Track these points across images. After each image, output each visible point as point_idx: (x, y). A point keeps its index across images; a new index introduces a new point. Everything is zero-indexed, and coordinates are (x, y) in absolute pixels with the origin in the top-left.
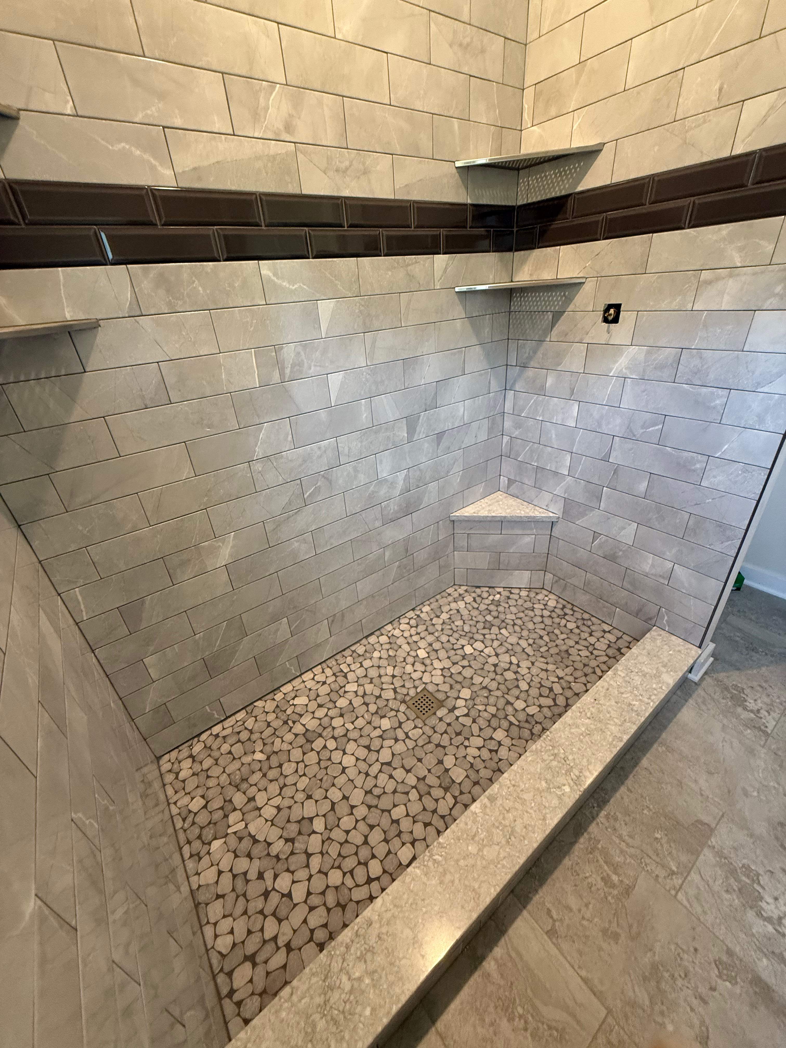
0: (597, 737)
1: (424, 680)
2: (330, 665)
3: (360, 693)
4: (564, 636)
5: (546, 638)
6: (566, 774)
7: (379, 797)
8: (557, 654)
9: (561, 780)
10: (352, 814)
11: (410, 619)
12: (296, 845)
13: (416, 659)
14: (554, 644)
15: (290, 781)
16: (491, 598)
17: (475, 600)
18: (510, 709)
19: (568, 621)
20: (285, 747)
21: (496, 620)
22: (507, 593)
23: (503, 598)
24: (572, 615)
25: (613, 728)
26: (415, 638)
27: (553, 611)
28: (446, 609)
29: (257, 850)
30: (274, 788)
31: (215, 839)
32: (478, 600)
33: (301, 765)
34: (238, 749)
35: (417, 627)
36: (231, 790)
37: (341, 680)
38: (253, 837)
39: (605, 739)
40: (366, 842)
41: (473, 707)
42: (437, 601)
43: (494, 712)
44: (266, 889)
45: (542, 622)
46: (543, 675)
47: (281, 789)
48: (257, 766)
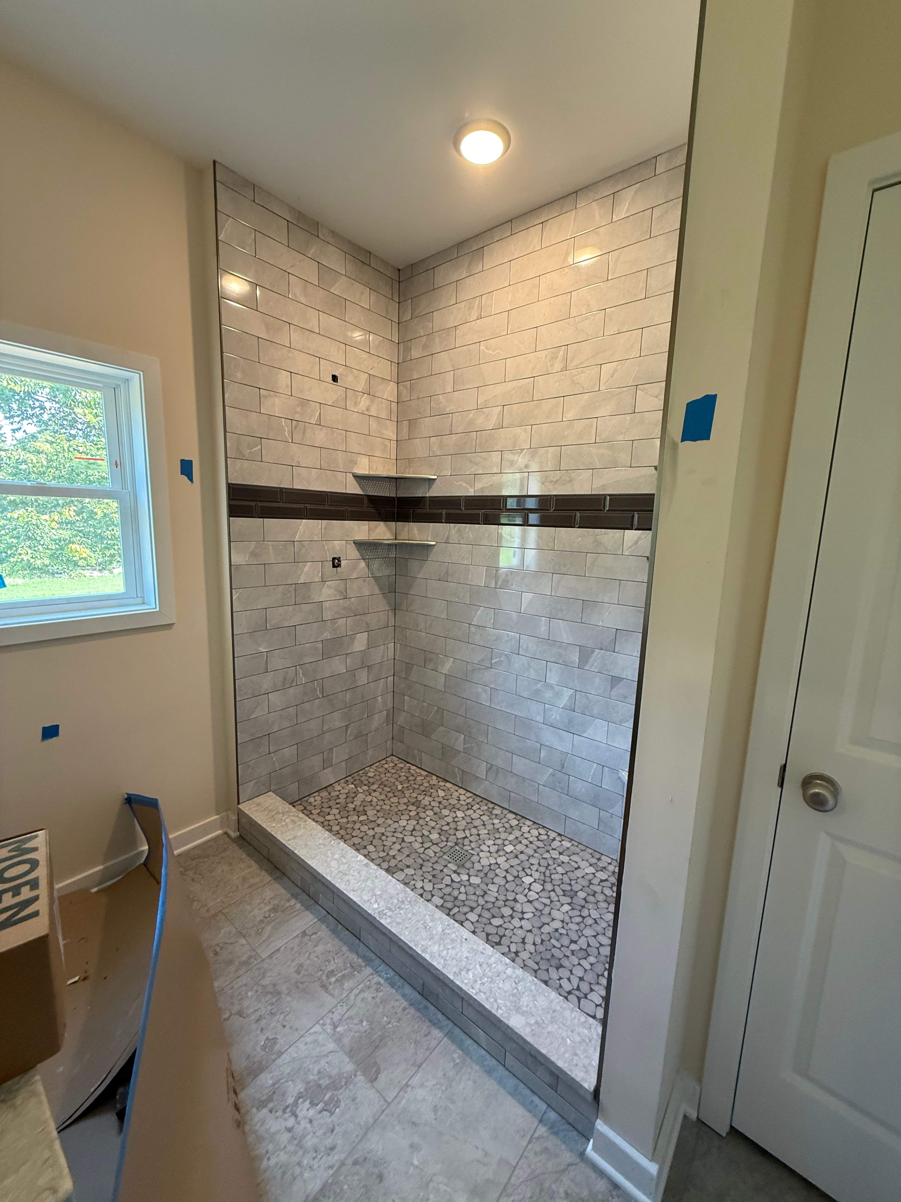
1: (481, 853)
2: (475, 799)
5: (574, 947)
7: (380, 839)
8: (553, 956)
10: (369, 829)
11: (547, 834)
12: (353, 812)
13: (502, 846)
14: (568, 954)
15: (387, 802)
20: (407, 795)
21: (582, 901)
26: (525, 842)
28: (576, 858)
29: (350, 799)
30: (383, 797)
31: (355, 785)
33: (397, 804)
34: (403, 778)
35: (539, 840)
36: (379, 783)
37: (465, 808)
38: (356, 797)
40: (353, 837)
42: (583, 850)
43: (460, 898)
47: (382, 800)
48: (394, 788)
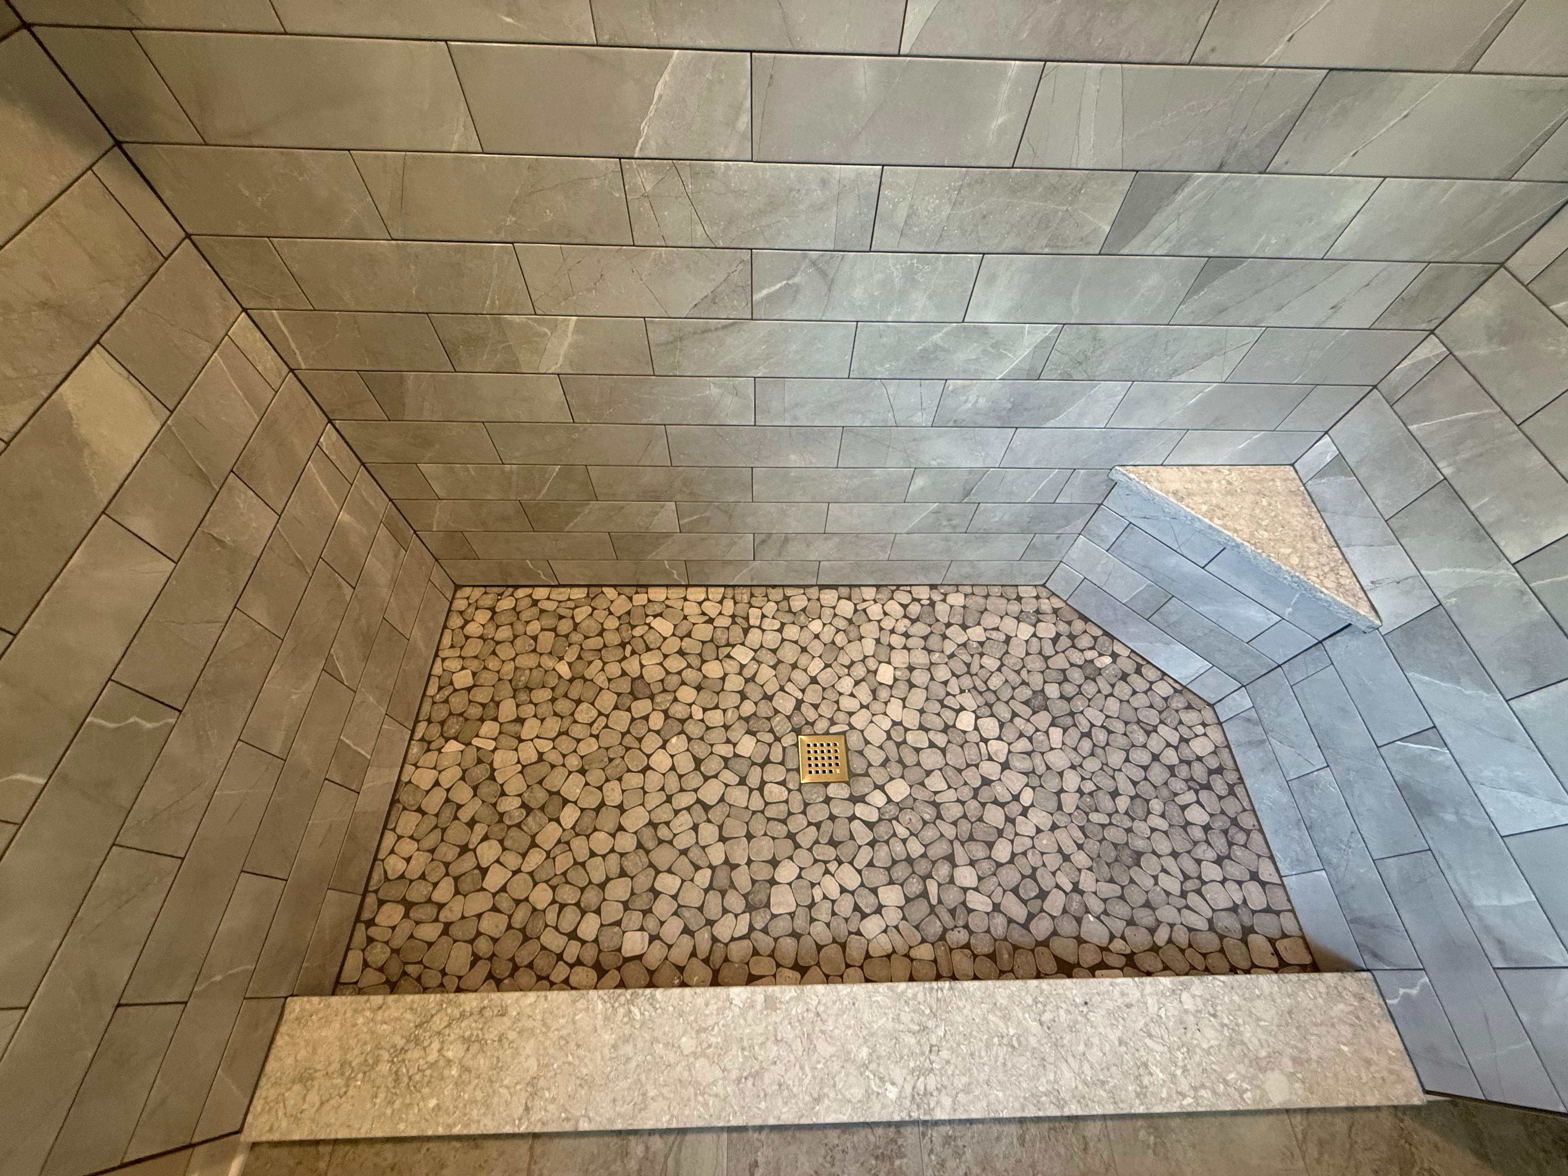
0: (1024, 1063)
1: (854, 720)
2: (738, 598)
3: (748, 673)
4: (1162, 824)
5: (1123, 803)
6: (913, 1070)
7: (661, 842)
8: (1115, 845)
9: (898, 1074)
10: (613, 836)
11: (914, 600)
12: (530, 819)
13: (871, 675)
14: (1128, 823)
15: (576, 731)
16: (1090, 655)
17: (1055, 640)
18: (943, 870)
19: (1198, 802)
20: (601, 680)
21: (1064, 704)
22: (1129, 666)
23: (1113, 671)
24: (1220, 798)
25: (1068, 1074)
26: (897, 641)
27: (1189, 763)
28: (990, 621)
29: (487, 790)
30: (553, 726)
31: (456, 738)
32: (1064, 642)
33: (602, 721)
34: (546, 639)
35: (913, 621)
36: (506, 690)
37: (737, 631)
38: (493, 770)
39: (1035, 1078)
41: (890, 821)
42: (986, 597)
43: (915, 855)
44: (467, 844)
45: (1145, 768)
46: (1054, 861)
47: (560, 734)
